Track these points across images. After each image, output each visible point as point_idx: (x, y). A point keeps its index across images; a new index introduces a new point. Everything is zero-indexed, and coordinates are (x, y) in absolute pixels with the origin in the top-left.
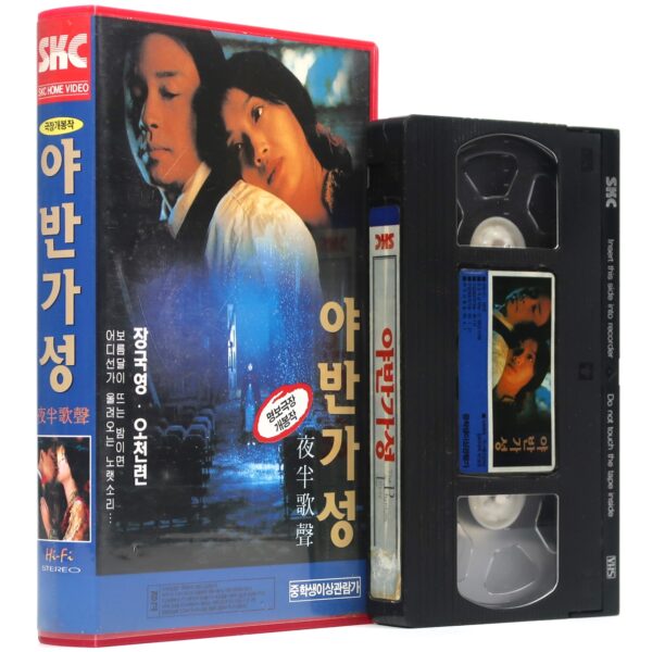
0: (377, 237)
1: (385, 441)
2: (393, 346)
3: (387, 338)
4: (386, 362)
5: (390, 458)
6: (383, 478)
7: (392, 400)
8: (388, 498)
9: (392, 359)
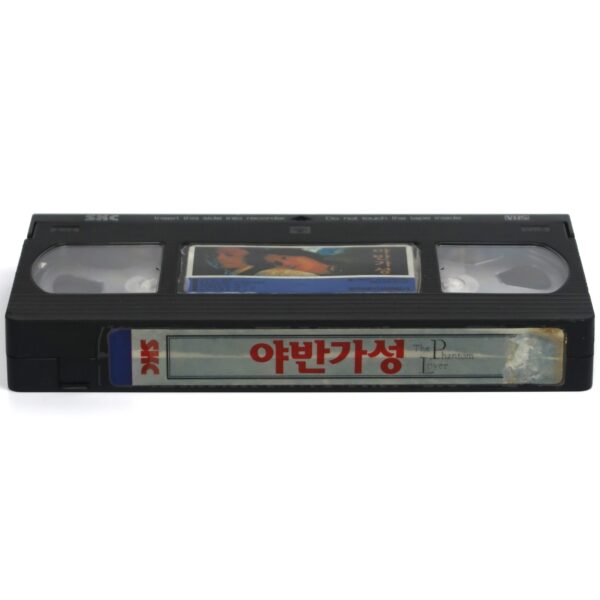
0: (144, 371)
1: (381, 356)
2: (270, 342)
3: (262, 353)
4: (289, 354)
5: (400, 347)
6: (424, 359)
7: (334, 344)
8: (447, 353)
9: (286, 344)
